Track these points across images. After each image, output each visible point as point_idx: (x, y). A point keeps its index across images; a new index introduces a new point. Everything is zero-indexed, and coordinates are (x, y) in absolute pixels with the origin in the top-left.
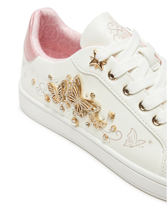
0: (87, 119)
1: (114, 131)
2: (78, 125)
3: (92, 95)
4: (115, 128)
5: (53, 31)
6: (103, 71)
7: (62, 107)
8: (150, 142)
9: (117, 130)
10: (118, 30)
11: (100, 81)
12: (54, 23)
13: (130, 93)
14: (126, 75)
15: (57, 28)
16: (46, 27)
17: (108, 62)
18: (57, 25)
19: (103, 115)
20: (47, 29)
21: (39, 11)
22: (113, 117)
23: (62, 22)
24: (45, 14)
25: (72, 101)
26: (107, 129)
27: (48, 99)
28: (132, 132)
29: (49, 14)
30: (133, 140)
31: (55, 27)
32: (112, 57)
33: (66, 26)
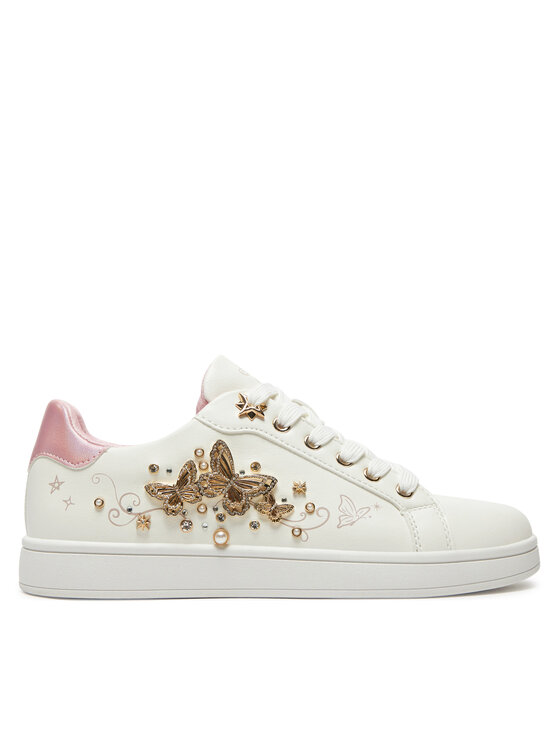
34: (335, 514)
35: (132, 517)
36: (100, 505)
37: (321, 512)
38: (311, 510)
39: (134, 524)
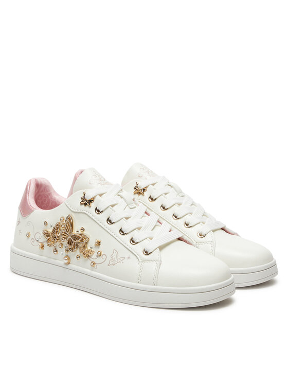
0: (78, 252)
1: (100, 256)
2: (69, 263)
3: (83, 229)
4: (101, 253)
5: (45, 200)
6: (91, 207)
7: (55, 249)
8: (129, 258)
9: (103, 254)
10: (101, 180)
11: (89, 216)
12: (47, 191)
13: (112, 222)
14: (109, 209)
15: (50, 197)
16: (40, 195)
17: (95, 200)
18: (50, 194)
19: (91, 244)
20: (40, 198)
21: (34, 180)
22: (99, 243)
23: (54, 191)
24: (40, 183)
25: (65, 238)
26: (94, 256)
27: (43, 247)
28: (114, 253)
29: (43, 183)
30: (115, 258)
31: (48, 196)
32: (98, 196)
33: (58, 195)
34: (109, 258)
35: (38, 243)
36: (28, 235)
37: (104, 257)
38: (100, 255)
39: (38, 247)
